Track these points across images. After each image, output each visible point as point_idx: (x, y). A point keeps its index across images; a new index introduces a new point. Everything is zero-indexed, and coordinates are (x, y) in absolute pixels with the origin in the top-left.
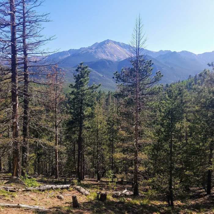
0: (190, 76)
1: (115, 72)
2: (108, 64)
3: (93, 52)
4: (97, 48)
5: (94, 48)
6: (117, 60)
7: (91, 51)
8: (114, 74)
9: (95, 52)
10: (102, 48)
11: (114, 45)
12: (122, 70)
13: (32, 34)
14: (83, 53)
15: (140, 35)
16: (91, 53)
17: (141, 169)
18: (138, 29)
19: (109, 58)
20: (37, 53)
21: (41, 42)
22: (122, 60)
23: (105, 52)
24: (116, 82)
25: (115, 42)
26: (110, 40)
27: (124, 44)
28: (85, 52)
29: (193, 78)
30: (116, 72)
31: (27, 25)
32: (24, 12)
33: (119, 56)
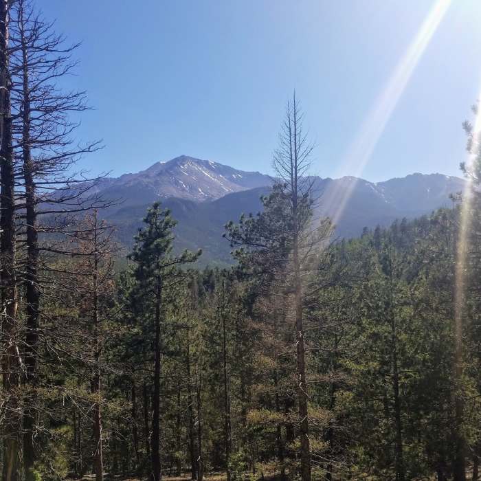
0: (365, 229)
1: (228, 223)
2: (184, 208)
3: (152, 184)
4: (160, 174)
5: (152, 174)
6: (204, 200)
7: (146, 181)
8: (226, 227)
9: (156, 184)
10: (171, 175)
11: (197, 168)
12: (242, 217)
13: (44, 139)
14: (128, 185)
15: (297, 137)
16: (147, 186)
17: (316, 445)
18: (292, 123)
19: (188, 195)
20: (57, 182)
21: (66, 157)
22: (217, 198)
23: (177, 183)
24: (232, 246)
25: (199, 162)
26: (188, 157)
27: (218, 164)
28: (132, 184)
29: (371, 232)
30: (231, 223)
31: (33, 119)
32: (25, 88)
33: (209, 191)
